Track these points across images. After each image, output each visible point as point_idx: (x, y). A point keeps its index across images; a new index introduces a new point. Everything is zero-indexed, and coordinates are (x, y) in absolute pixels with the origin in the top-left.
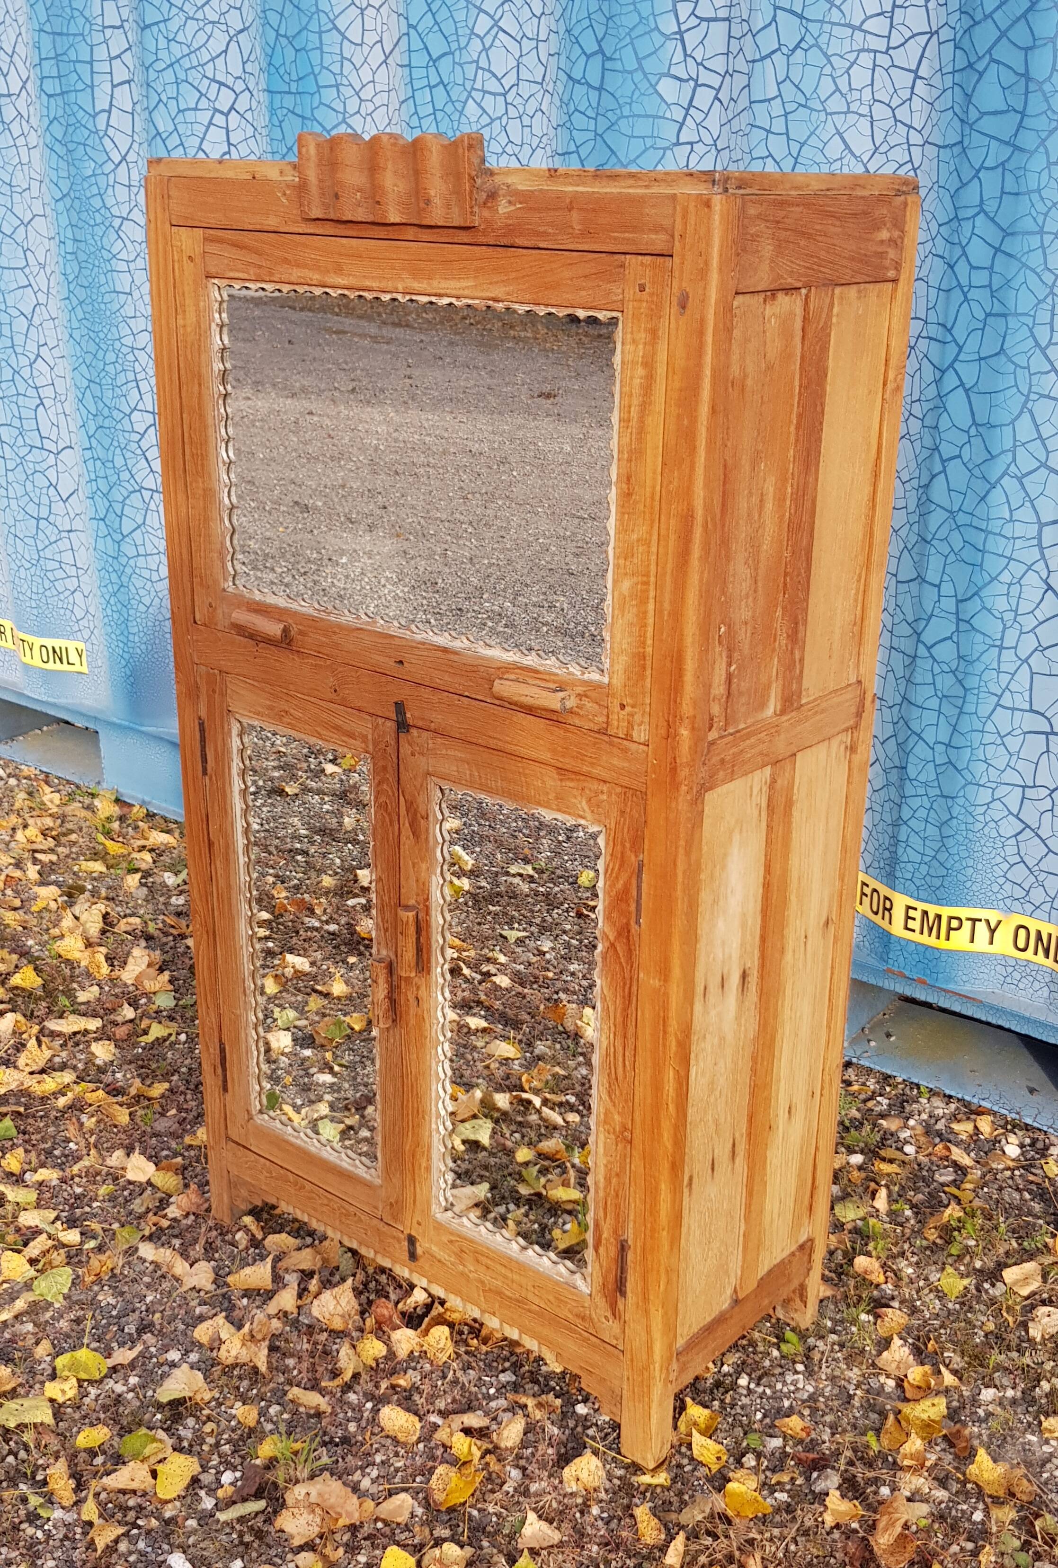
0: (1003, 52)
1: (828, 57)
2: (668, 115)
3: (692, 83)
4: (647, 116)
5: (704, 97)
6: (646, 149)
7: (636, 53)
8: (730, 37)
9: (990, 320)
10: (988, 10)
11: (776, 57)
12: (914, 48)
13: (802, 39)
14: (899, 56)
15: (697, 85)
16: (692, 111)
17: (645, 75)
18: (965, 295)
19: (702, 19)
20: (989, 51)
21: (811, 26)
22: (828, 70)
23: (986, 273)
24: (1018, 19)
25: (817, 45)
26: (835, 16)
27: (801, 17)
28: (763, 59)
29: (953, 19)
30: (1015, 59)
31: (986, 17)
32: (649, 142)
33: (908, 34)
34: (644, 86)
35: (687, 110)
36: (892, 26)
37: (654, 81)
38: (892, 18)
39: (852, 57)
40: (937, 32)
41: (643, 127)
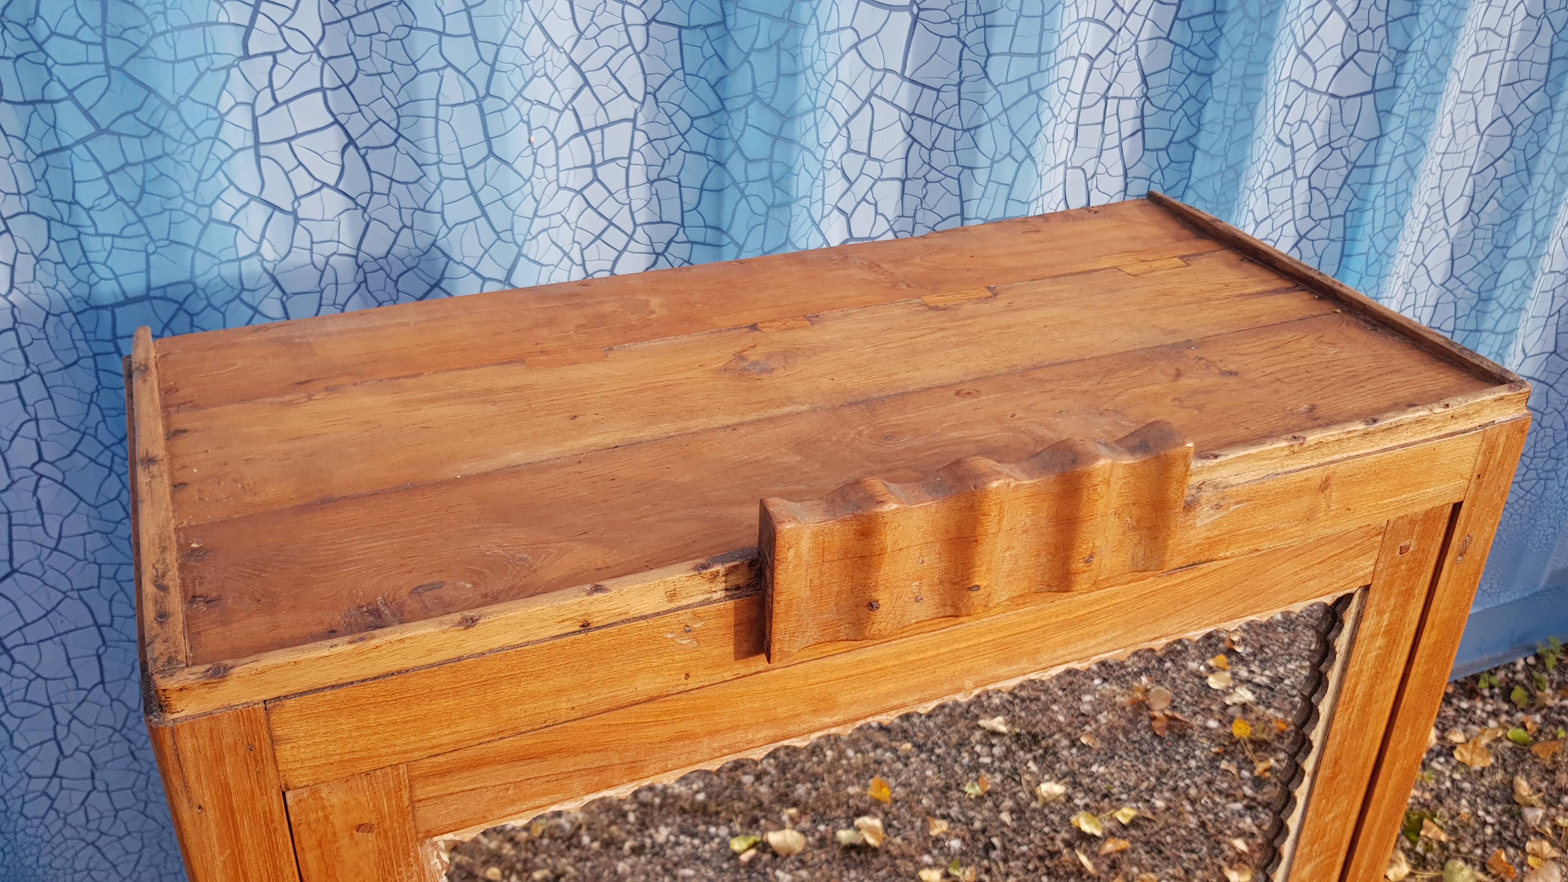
2: (223, 18)
4: (192, 26)
6: (201, 75)
9: (774, 212)
18: (742, 192)
23: (765, 165)
32: (203, 63)
41: (189, 43)
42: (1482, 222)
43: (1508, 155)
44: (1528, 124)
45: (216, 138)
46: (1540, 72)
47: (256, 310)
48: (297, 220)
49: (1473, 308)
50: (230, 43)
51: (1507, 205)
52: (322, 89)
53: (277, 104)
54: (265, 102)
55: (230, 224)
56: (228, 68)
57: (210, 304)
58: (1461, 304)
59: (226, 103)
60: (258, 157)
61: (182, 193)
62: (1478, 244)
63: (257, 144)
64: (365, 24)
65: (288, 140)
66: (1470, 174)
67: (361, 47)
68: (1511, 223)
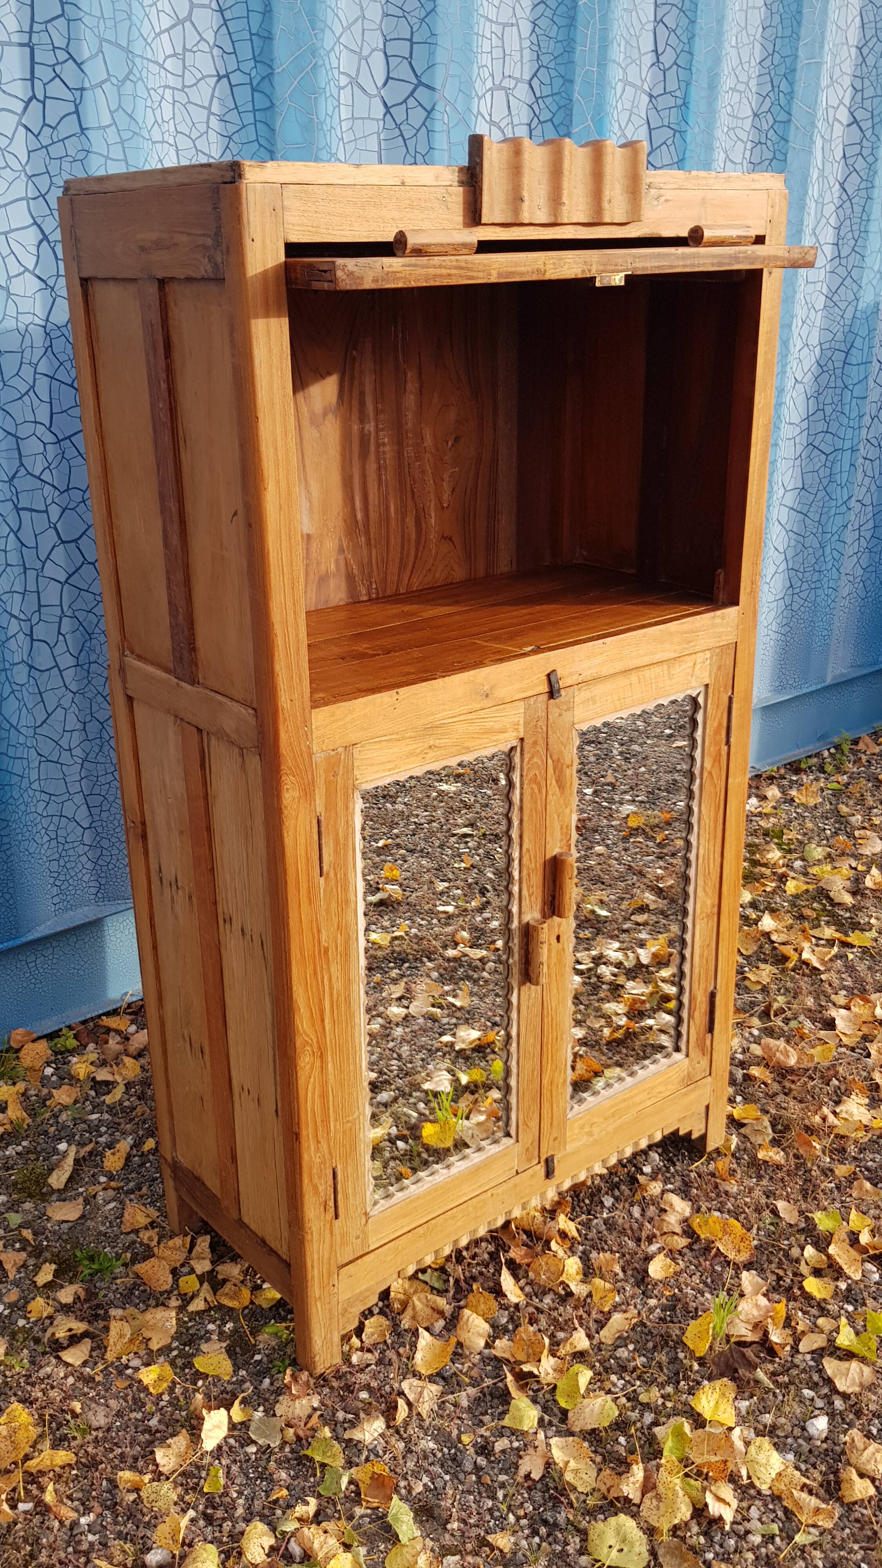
1: (148, 90)
11: (106, 86)
12: (205, 88)
13: (130, 72)
14: (193, 94)
20: (287, 95)
21: (135, 60)
22: (149, 102)
25: (141, 79)
26: (150, 55)
27: (127, 51)
33: (199, 76)
36: (184, 67)
38: (184, 60)
40: (227, 76)
48: (9, 294)
52: (26, 199)
64: (57, 150)
67: (54, 168)
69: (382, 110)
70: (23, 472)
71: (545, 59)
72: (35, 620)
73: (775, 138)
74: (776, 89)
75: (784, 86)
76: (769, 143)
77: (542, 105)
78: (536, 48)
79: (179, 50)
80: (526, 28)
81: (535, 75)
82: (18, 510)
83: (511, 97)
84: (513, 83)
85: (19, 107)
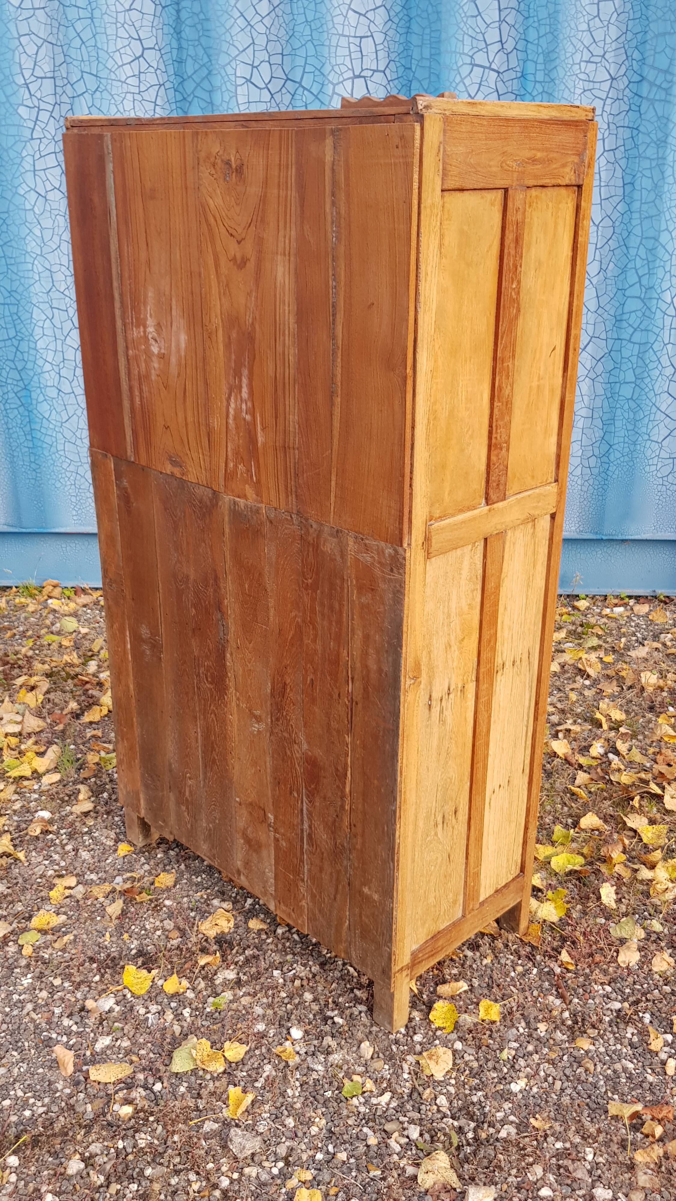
0: (199, 93)
1: (112, 95)
2: (25, 125)
3: (36, 109)
4: (14, 125)
5: (44, 116)
6: (16, 142)
7: (5, 94)
8: (55, 86)
10: (189, 74)
11: (85, 95)
12: (153, 92)
13: (99, 87)
14: (146, 95)
15: (39, 110)
16: (38, 122)
17: (11, 105)
19: (38, 77)
20: (193, 92)
21: (102, 81)
22: (113, 101)
24: (203, 79)
25: (106, 90)
26: (113, 77)
27: (96, 76)
28: (78, 96)
29: (172, 78)
30: (206, 96)
31: (189, 77)
32: (17, 138)
33: (149, 85)
34: (11, 110)
35: (35, 122)
36: (140, 82)
37: (16, 107)
39: (123, 95)
40: (163, 84)
41: (13, 131)
42: (609, 275)
43: (613, 237)
44: (620, 219)
45: (20, 164)
46: (620, 191)
47: (31, 231)
48: (46, 200)
49: (614, 326)
50: (27, 133)
51: (619, 265)
53: (41, 157)
54: (37, 156)
55: (23, 196)
56: (26, 142)
57: (14, 223)
58: (607, 323)
59: (24, 153)
60: (35, 175)
61: (7, 180)
62: (609, 288)
63: (35, 171)
65: (44, 170)
66: (596, 249)
68: (623, 276)
69: (270, 96)
70: (54, 289)
71: (393, 56)
72: (62, 365)
73: (630, 95)
74: (630, 58)
75: (636, 55)
76: (626, 99)
77: (392, 86)
78: (387, 49)
79: (137, 73)
80: (379, 38)
81: (387, 66)
82: (52, 308)
83: (369, 82)
84: (370, 73)
85: (50, 108)
